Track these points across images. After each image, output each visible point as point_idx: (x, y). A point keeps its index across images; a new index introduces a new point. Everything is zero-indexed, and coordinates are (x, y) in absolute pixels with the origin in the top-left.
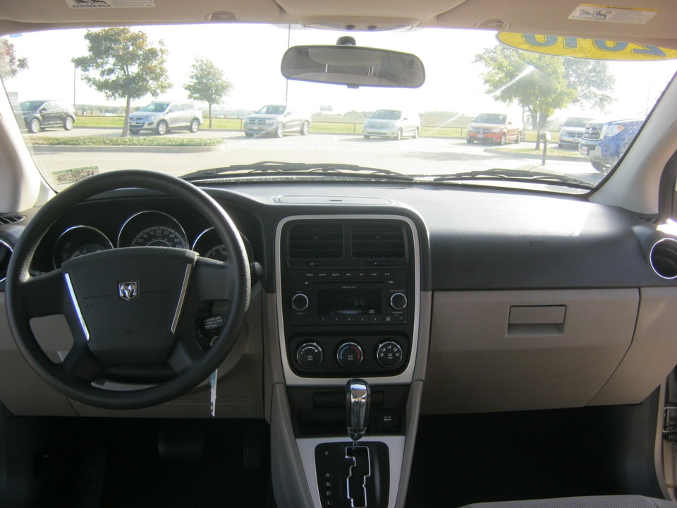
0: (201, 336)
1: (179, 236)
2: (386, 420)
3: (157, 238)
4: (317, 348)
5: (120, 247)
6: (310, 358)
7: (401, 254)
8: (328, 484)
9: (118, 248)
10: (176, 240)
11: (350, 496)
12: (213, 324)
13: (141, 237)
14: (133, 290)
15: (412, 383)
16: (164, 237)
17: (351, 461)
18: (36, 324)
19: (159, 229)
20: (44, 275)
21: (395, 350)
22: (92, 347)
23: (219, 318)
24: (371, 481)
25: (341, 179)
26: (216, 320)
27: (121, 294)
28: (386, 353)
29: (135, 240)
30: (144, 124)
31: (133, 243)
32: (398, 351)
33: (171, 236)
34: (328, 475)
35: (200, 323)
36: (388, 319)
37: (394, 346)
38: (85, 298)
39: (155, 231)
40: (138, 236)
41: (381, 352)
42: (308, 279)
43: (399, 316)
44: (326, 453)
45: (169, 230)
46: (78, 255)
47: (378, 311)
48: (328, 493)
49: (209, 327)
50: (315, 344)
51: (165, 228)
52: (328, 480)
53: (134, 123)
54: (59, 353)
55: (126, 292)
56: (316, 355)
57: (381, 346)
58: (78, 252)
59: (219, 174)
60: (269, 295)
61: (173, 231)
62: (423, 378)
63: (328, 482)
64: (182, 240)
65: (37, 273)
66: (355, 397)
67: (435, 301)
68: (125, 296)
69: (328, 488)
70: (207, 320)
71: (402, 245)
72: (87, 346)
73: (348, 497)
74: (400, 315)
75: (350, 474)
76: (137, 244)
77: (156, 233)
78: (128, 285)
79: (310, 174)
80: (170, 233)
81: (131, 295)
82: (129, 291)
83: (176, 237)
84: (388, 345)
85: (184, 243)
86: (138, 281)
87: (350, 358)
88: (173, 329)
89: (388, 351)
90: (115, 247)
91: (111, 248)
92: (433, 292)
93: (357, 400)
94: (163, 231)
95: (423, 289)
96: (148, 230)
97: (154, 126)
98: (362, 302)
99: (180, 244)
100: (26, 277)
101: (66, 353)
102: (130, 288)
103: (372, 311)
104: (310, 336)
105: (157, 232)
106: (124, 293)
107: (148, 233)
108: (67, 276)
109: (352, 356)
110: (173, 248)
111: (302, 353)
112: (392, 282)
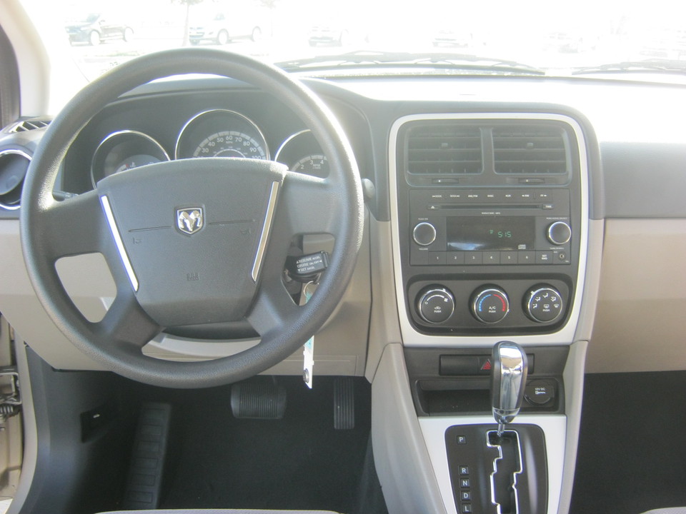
0: (290, 279)
1: (256, 144)
2: (537, 393)
3: (226, 146)
4: (446, 296)
5: (178, 159)
6: (438, 310)
7: (562, 168)
8: (465, 483)
9: (176, 160)
10: (252, 149)
11: (496, 500)
12: (310, 266)
13: (206, 146)
14: (197, 219)
15: (572, 343)
16: (236, 145)
17: (496, 453)
18: (64, 266)
19: (229, 134)
20: (77, 198)
21: (554, 299)
22: (143, 300)
23: (318, 257)
24: (523, 479)
25: (454, 72)
26: (313, 261)
27: (181, 226)
28: (541, 304)
29: (198, 149)
30: (203, 33)
31: (196, 154)
32: (558, 301)
33: (245, 144)
34: (464, 470)
35: (291, 264)
36: (544, 257)
37: (551, 294)
38: (130, 231)
39: (224, 137)
40: (202, 145)
41: (534, 302)
42: (435, 201)
43: (559, 254)
44: (461, 439)
45: (243, 135)
46: (126, 169)
47: (530, 246)
48: (466, 495)
49: (303, 270)
50: (444, 290)
51: (238, 134)
52: (465, 477)
53: (194, 33)
54: (103, 299)
55: (187, 222)
56: (446, 307)
57: (533, 293)
58: (124, 166)
59: (300, 67)
60: (381, 223)
61: (248, 137)
62: (589, 337)
63: (465, 479)
64: (260, 149)
65: (68, 195)
66: (506, 368)
67: (608, 232)
68: (186, 228)
69: (466, 489)
70: (300, 261)
71: (563, 156)
72: (135, 298)
73: (493, 501)
74: (561, 252)
75: (495, 468)
76: (201, 154)
77: (225, 140)
78: (189, 212)
79: (416, 66)
80: (244, 140)
81: (195, 227)
82: (191, 220)
83: (252, 145)
84: (544, 292)
85: (262, 154)
86: (204, 206)
87: (492, 310)
88: (255, 275)
89: (544, 301)
90: (172, 158)
91: (167, 160)
92: (606, 218)
93: (507, 372)
94: (234, 136)
95: (592, 216)
96: (215, 136)
97: (214, 36)
98: (509, 234)
99: (257, 154)
100: (47, 201)
101: (112, 300)
102: (192, 216)
103: (522, 247)
104: (436, 280)
105: (227, 138)
106: (185, 224)
107: (215, 140)
108: (104, 200)
109: (494, 308)
110: (249, 159)
111: (426, 303)
112: (550, 207)
